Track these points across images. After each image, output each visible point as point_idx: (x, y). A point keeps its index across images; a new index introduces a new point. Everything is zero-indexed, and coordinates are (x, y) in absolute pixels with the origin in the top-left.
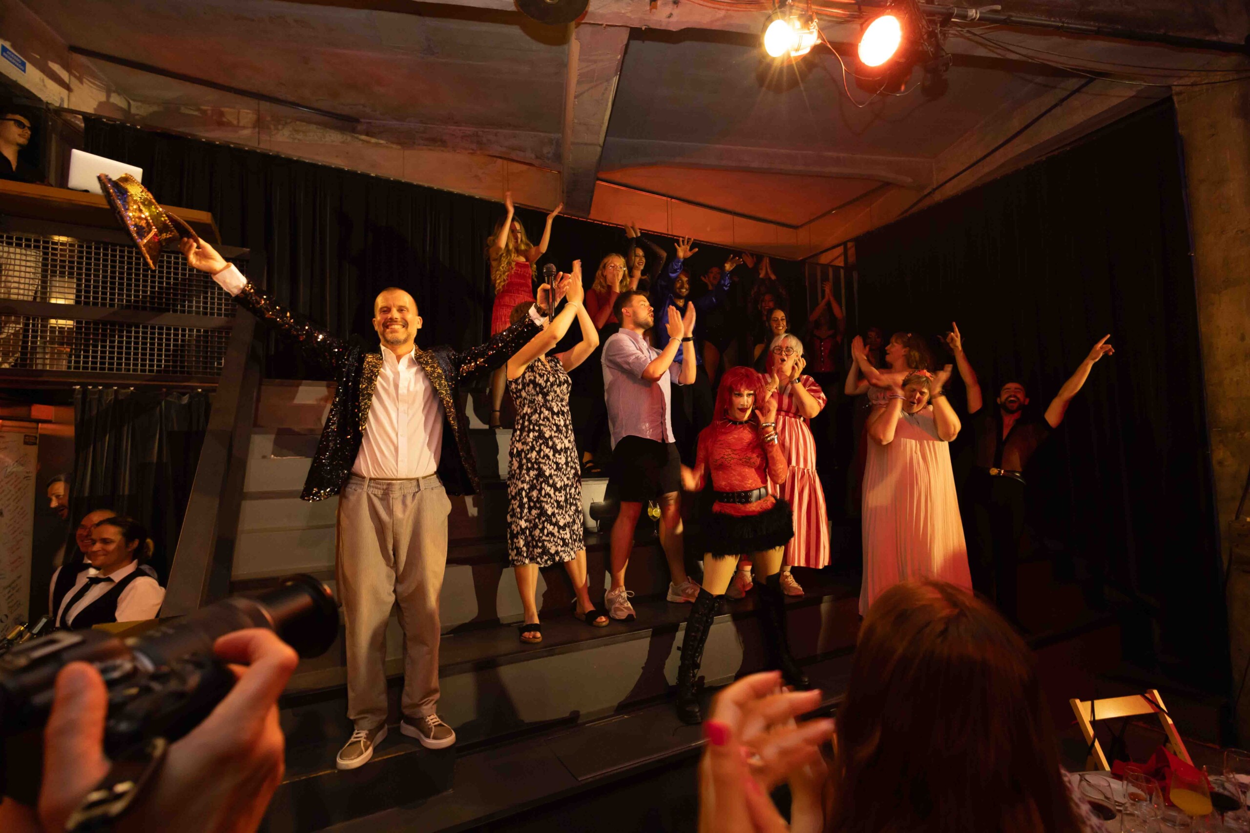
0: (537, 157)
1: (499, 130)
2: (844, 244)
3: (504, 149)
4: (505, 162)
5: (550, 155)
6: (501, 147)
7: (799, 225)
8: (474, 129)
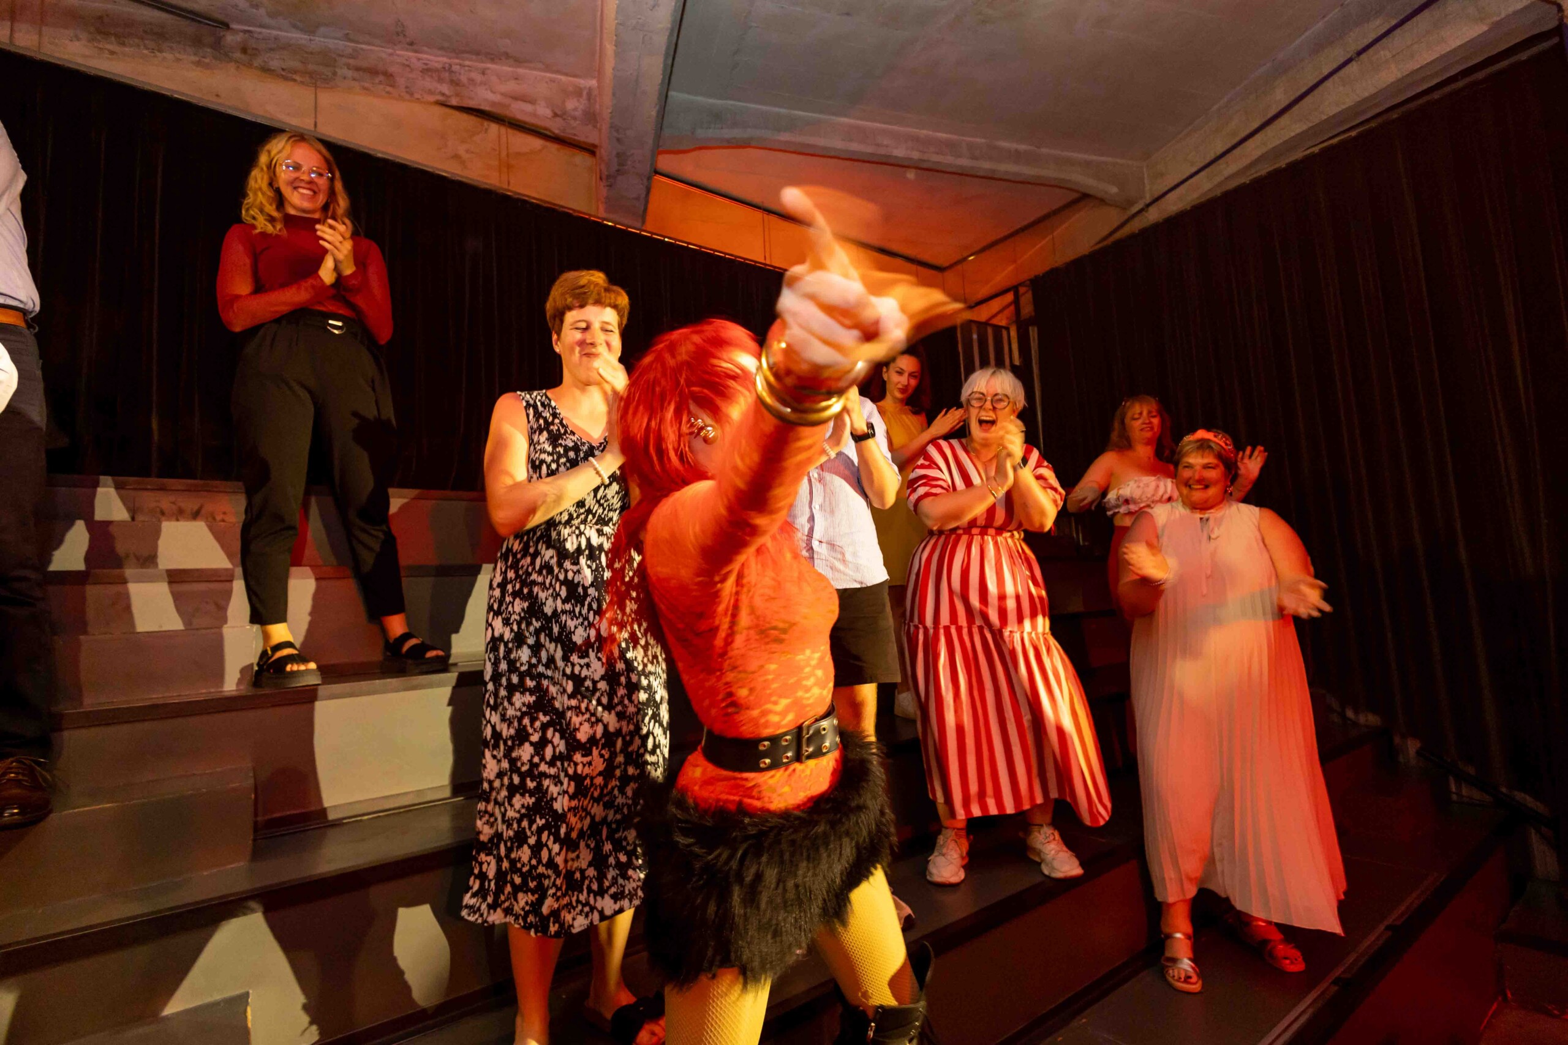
0: (556, 115)
1: (489, 65)
2: (1015, 289)
3: (496, 98)
4: (503, 130)
5: (578, 114)
6: (493, 92)
7: (947, 264)
8: (445, 60)
